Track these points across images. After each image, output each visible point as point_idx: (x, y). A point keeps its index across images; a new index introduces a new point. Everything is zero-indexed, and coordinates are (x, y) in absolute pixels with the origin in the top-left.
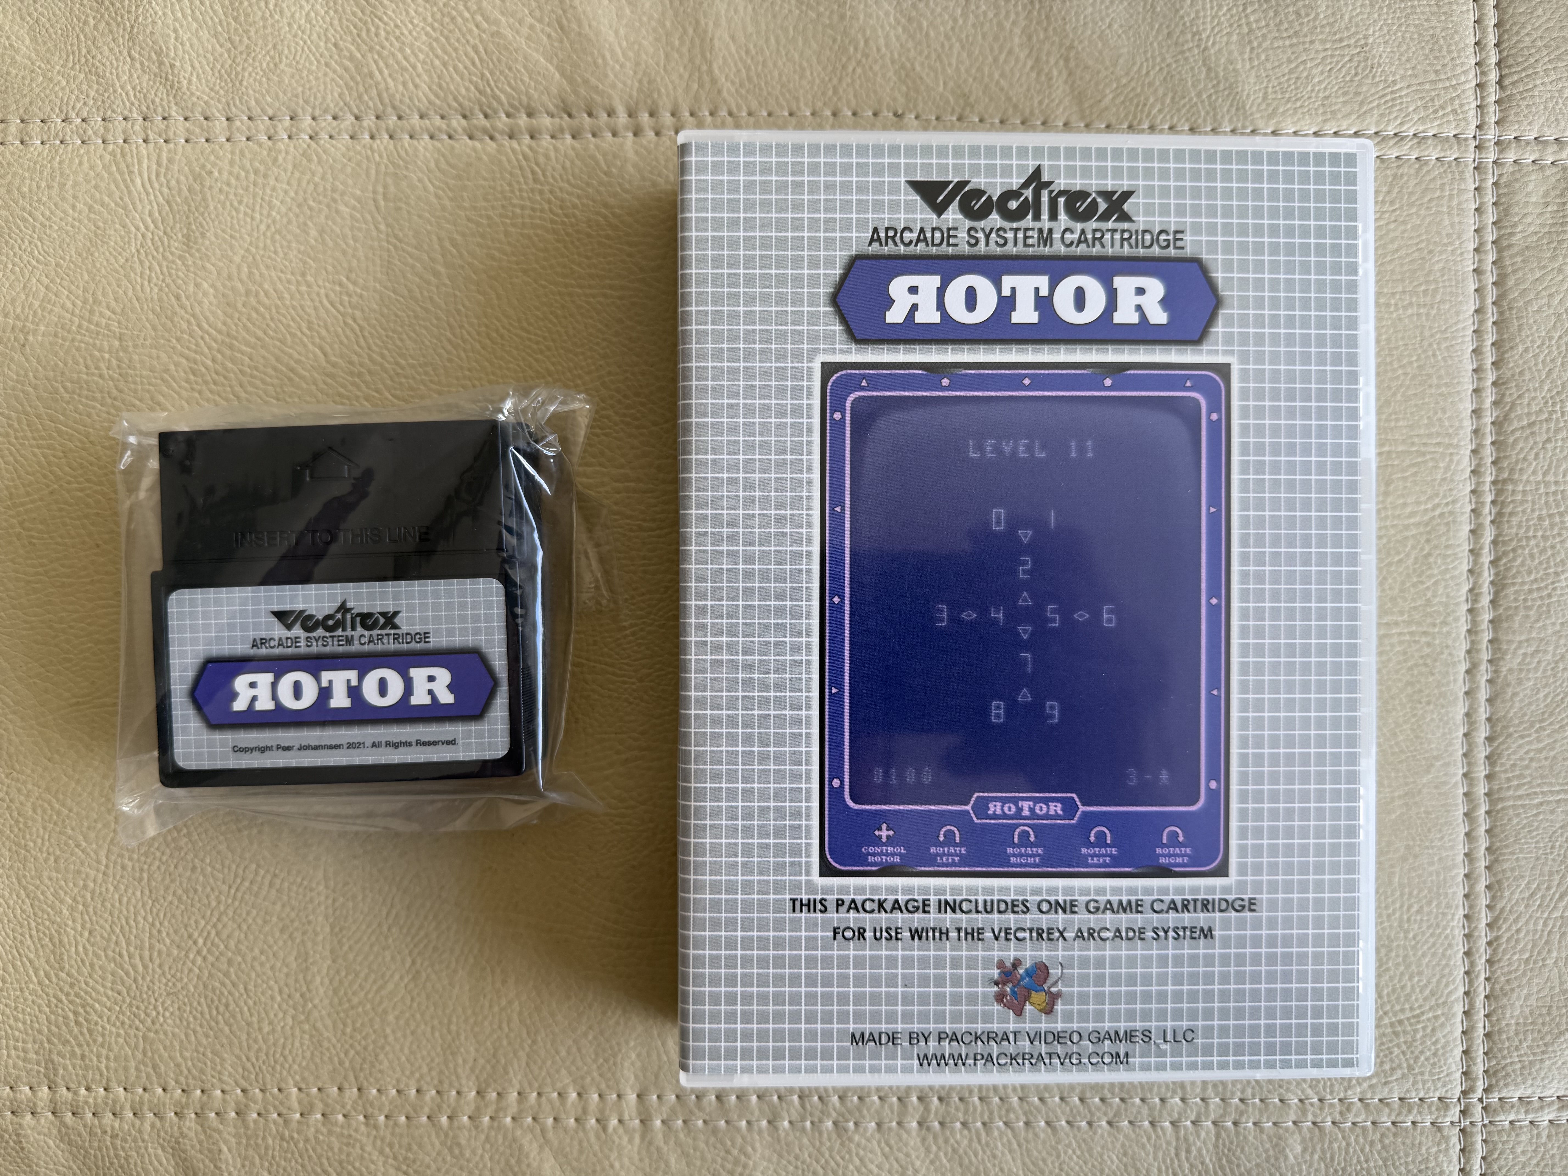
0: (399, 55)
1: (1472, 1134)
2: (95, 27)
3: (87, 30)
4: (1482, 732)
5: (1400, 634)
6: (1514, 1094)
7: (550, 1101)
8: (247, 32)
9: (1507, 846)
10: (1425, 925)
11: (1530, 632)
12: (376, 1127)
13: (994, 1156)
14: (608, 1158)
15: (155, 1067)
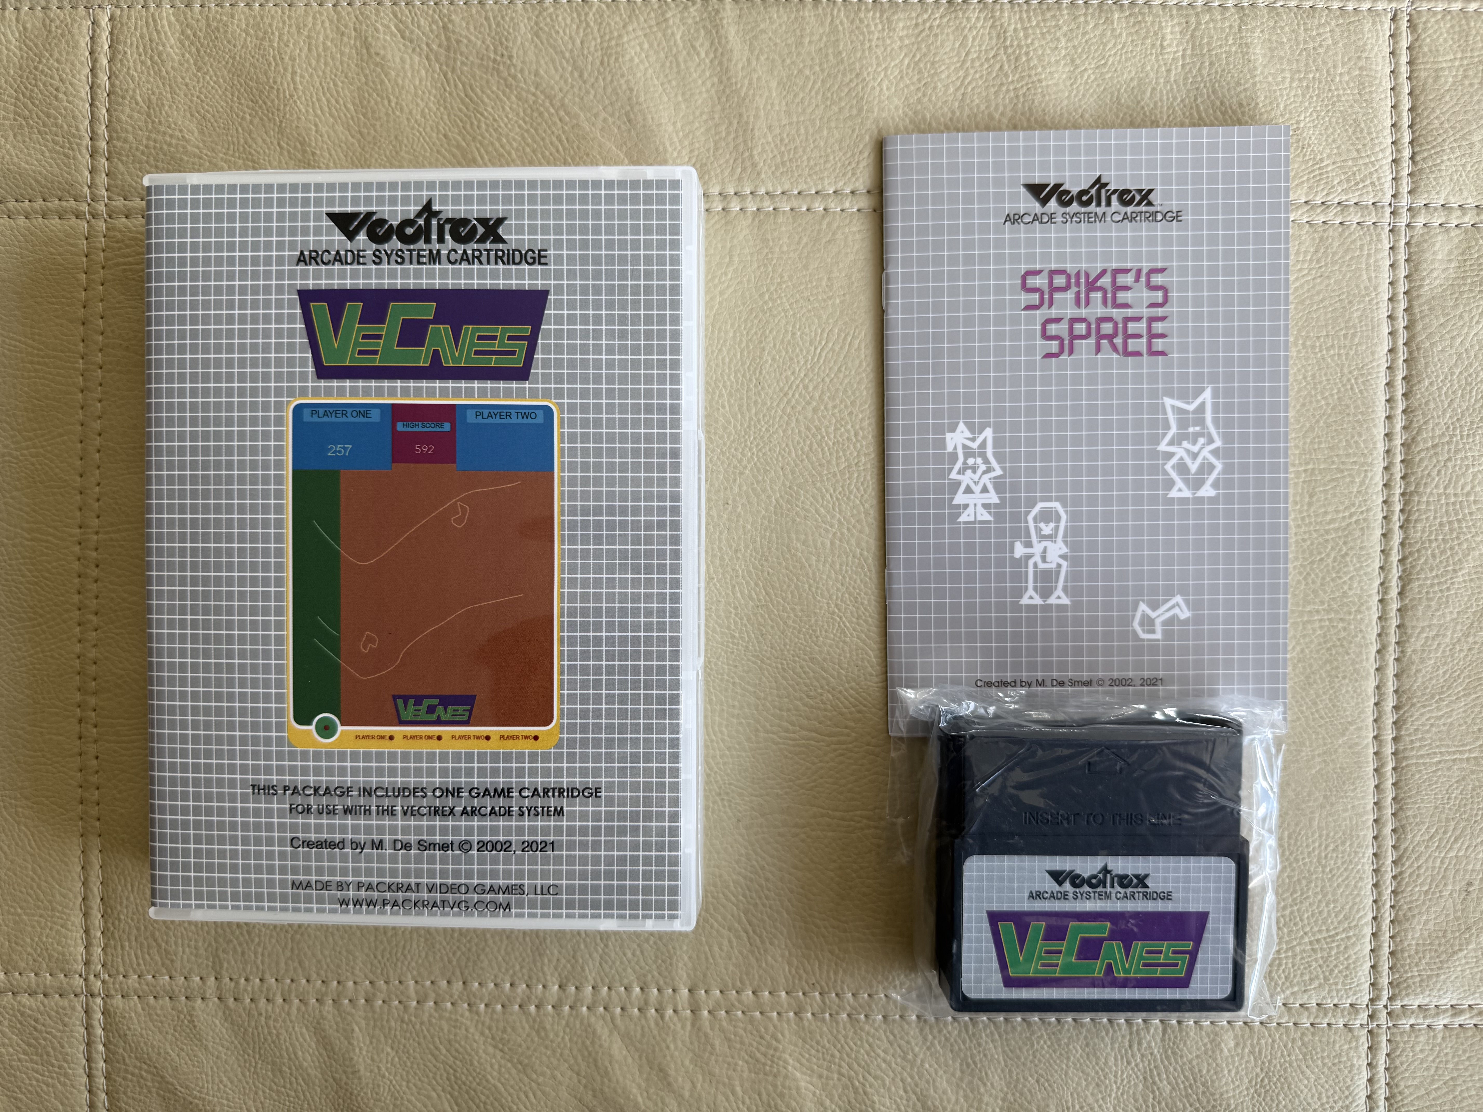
0: (497, 144)
1: (1378, 1035)
2: (251, 122)
3: (244, 124)
4: (1390, 702)
5: (1321, 620)
6: (1414, 1002)
7: (618, 994)
8: (374, 126)
9: (1410, 797)
10: (1340, 862)
11: (1431, 619)
12: (478, 1013)
13: (979, 1045)
14: (664, 1040)
15: (300, 963)
